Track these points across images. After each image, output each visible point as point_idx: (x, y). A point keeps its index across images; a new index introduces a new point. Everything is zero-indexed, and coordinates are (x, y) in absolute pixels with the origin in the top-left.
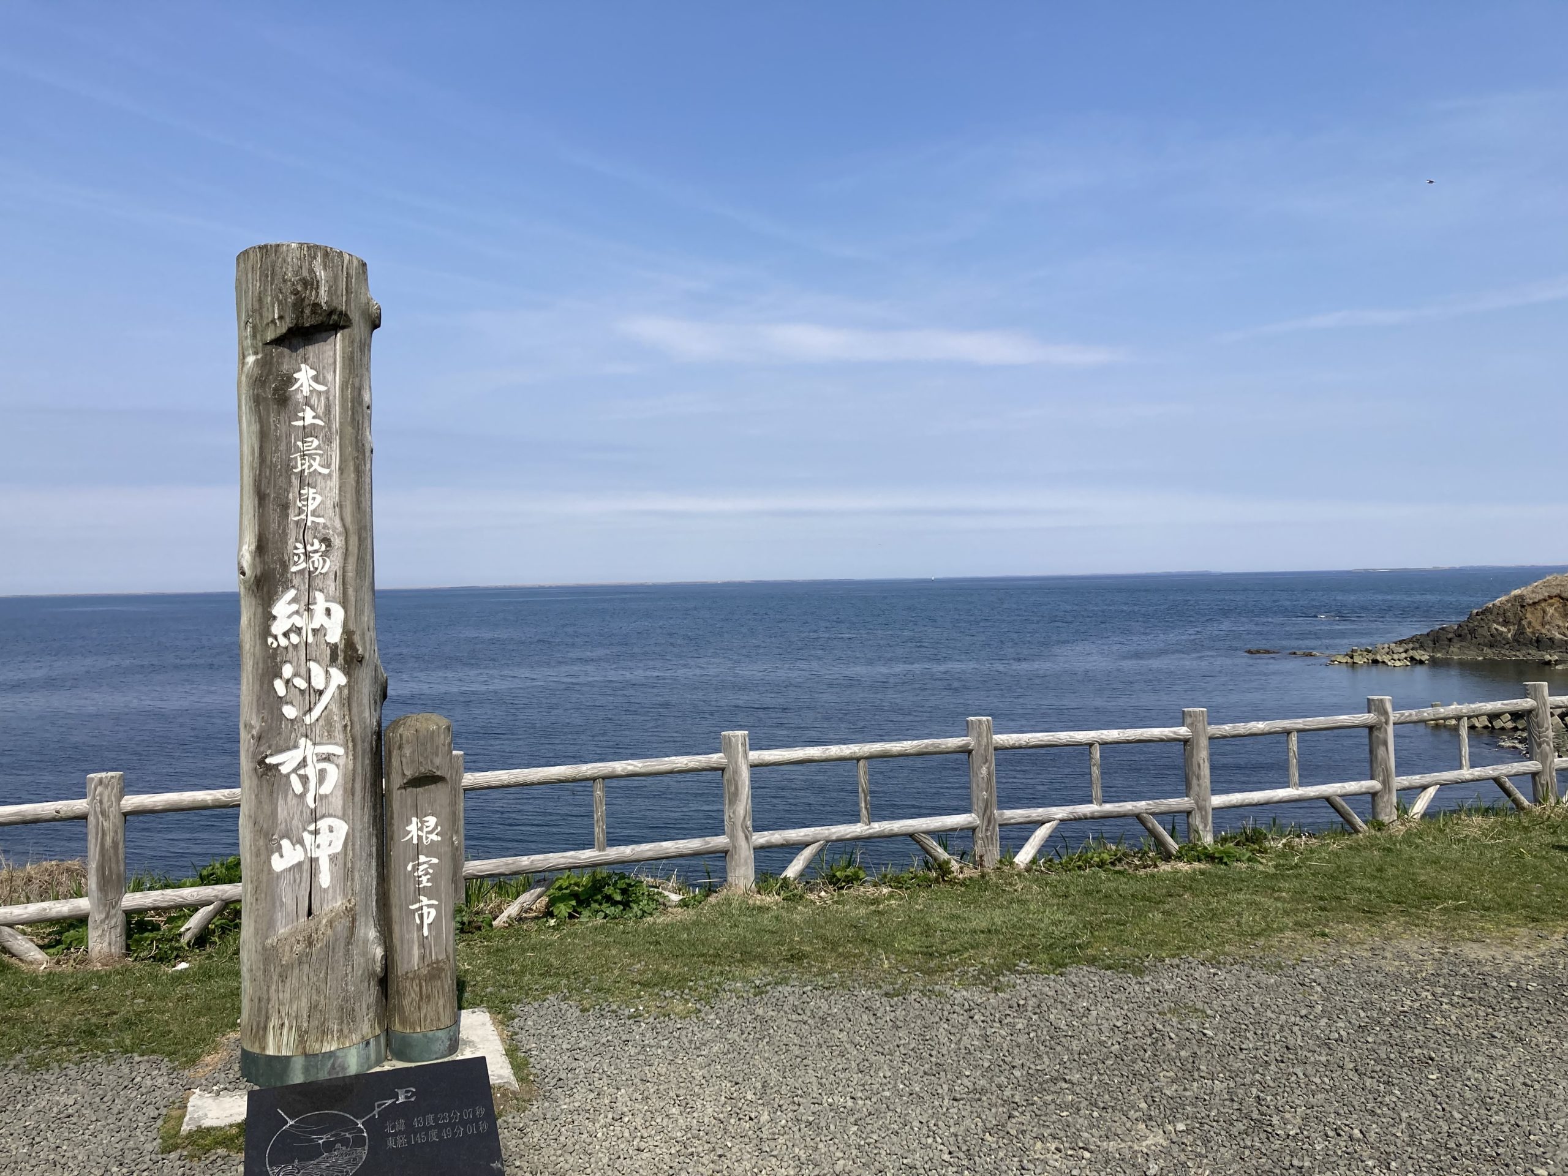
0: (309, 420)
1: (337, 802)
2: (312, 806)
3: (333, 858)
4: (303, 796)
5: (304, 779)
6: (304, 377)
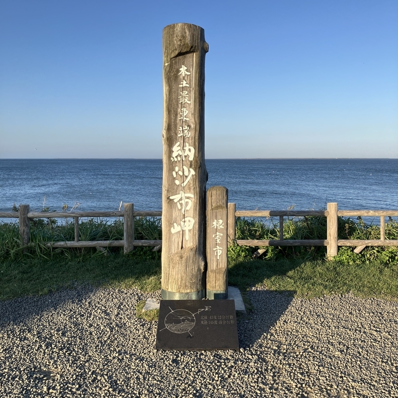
0: (184, 85)
1: (191, 213)
2: (183, 213)
3: (190, 231)
4: (181, 209)
5: (181, 204)
6: (183, 70)
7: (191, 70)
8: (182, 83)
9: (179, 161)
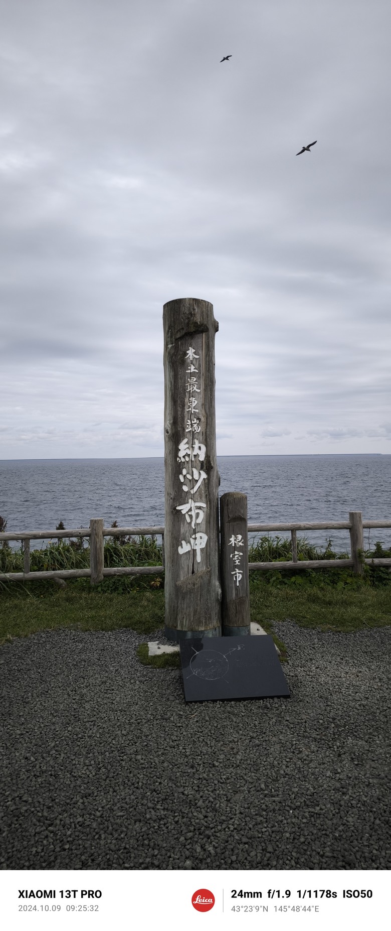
0: (192, 370)
1: (203, 527)
2: (194, 528)
3: (202, 550)
4: (191, 523)
5: (191, 516)
6: (191, 352)
7: (200, 352)
8: (189, 368)
9: (188, 462)
